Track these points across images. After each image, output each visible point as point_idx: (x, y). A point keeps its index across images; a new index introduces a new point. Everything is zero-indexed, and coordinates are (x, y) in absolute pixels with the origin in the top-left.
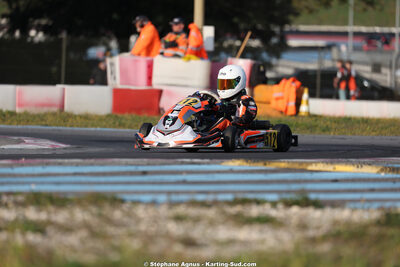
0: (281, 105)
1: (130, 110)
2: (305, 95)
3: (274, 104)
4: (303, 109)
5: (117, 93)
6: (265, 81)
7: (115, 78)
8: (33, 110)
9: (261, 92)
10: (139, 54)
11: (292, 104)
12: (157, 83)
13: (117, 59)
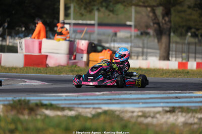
1: (34, 65)
6: (95, 52)
7: (22, 49)
9: (93, 56)
10: (34, 38)
13: (23, 40)
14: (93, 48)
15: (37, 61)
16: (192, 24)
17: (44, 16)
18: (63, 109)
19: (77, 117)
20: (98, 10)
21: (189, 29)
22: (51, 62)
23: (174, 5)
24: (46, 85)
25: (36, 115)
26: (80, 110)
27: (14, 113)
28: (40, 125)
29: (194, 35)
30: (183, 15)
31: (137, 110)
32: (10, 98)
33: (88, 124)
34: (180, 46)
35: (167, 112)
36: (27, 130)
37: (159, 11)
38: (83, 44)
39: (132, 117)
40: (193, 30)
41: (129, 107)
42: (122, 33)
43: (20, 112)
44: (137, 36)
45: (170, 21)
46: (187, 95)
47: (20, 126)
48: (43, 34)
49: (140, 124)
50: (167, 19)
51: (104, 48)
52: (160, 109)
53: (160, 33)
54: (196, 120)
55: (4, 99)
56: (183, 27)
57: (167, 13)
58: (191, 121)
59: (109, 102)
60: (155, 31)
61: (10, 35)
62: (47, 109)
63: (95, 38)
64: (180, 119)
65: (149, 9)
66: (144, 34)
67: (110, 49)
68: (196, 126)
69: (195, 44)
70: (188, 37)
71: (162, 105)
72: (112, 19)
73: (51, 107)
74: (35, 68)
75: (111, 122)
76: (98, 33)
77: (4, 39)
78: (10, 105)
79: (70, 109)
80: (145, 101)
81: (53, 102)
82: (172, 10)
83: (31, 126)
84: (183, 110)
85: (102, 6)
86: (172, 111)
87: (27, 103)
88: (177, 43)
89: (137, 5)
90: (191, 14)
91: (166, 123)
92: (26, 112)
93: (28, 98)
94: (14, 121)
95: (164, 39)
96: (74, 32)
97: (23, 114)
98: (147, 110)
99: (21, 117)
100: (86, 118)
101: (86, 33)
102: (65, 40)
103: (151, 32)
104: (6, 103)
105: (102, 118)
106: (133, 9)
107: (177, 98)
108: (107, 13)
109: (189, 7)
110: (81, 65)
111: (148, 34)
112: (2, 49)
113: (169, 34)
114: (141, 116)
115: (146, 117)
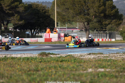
0: (69, 40)
1: (47, 41)
2: (72, 38)
3: (68, 40)
4: (72, 40)
5: (45, 39)
6: (66, 37)
8: (33, 42)
9: (66, 38)
11: (70, 40)
13: (44, 34)
14: (66, 36)
15: (48, 40)
16: (96, 27)
17: (51, 26)
18: (56, 55)
19: (60, 57)
20: (67, 23)
21: (95, 29)
22: (53, 40)
24: (51, 47)
25: (48, 57)
26: (62, 55)
27: (41, 56)
28: (49, 60)
29: (97, 31)
30: (93, 24)
31: (79, 54)
32: (40, 52)
33: (64, 59)
35: (88, 54)
36: (45, 61)
37: (86, 23)
38: (62, 35)
39: (77, 56)
41: (77, 53)
42: (75, 31)
43: (43, 56)
44: (79, 31)
45: (89, 27)
46: (94, 49)
47: (43, 60)
48: (50, 32)
49: (80, 58)
51: (69, 35)
52: (86, 54)
53: (86, 30)
54: (97, 57)
55: (38, 52)
56: (93, 28)
57: (88, 24)
59: (71, 52)
60: (85, 30)
61: (40, 32)
62: (51, 55)
63: (66, 32)
64: (92, 57)
65: (83, 23)
66: (81, 31)
67: (71, 36)
68: (97, 59)
69: (97, 33)
70: (95, 31)
71: (87, 52)
72: (72, 26)
73: (53, 54)
74: (48, 42)
75: (71, 58)
76: (67, 31)
77: (38, 34)
78: (40, 54)
79: (58, 55)
80: (81, 51)
81: (53, 53)
82: (90, 23)
83: (46, 60)
84: (93, 54)
85: (68, 23)
86: (90, 54)
88: (92, 33)
89: (79, 22)
90: (95, 24)
91: (88, 58)
92: (45, 56)
93: (45, 52)
94: (41, 59)
95: (88, 32)
96: (60, 31)
97: (44, 57)
98: (82, 54)
99: (43, 57)
100: (63, 57)
101: (64, 31)
102: (57, 33)
103: (84, 30)
105: (68, 57)
106: (78, 23)
107: (91, 50)
108: (70, 24)
109: (95, 22)
110: (62, 41)
111: (83, 30)
112: (38, 37)
113: (89, 31)
114: (80, 56)
115: (82, 56)
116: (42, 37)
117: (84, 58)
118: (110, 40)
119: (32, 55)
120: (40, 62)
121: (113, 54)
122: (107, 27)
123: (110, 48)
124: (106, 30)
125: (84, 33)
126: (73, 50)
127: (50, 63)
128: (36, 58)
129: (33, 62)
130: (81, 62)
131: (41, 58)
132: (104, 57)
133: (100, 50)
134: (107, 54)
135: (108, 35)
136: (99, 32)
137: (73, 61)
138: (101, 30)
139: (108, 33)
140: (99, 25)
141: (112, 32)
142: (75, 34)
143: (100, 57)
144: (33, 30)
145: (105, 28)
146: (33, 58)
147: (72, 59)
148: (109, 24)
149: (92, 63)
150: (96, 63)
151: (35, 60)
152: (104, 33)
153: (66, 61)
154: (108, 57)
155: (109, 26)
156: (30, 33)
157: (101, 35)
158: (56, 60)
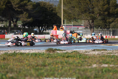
2: (78, 35)
4: (78, 37)
6: (72, 33)
11: (76, 36)
12: (57, 34)
13: (51, 31)
16: (100, 25)
17: (57, 23)
18: (63, 51)
19: (66, 53)
22: (59, 37)
23: (95, 19)
25: (55, 52)
26: (68, 51)
27: (48, 52)
28: (56, 55)
29: (101, 28)
30: (97, 22)
31: (84, 50)
32: (47, 48)
33: (70, 55)
34: (97, 31)
35: (93, 51)
36: (52, 57)
37: (91, 21)
38: (68, 31)
39: (83, 52)
40: (101, 27)
41: (82, 50)
42: (80, 28)
43: (50, 52)
44: (84, 29)
45: (94, 24)
47: (50, 56)
49: (85, 54)
50: (93, 24)
51: (75, 32)
52: (91, 50)
53: (91, 28)
54: (101, 53)
55: (46, 48)
56: (97, 26)
57: (93, 22)
58: (100, 53)
59: (76, 48)
60: (90, 27)
61: (47, 29)
62: (58, 51)
63: (72, 30)
64: (96, 53)
65: (88, 21)
66: (86, 28)
67: (76, 33)
68: (101, 55)
69: (101, 30)
70: (99, 29)
71: (91, 49)
73: (59, 50)
75: (76, 54)
76: (73, 28)
77: (46, 30)
78: (47, 50)
79: (65, 51)
80: (86, 48)
81: (60, 49)
83: (53, 56)
84: (97, 50)
85: (74, 20)
86: (94, 50)
87: (52, 49)
88: (96, 30)
90: (100, 22)
91: (92, 54)
92: (52, 52)
93: (52, 48)
95: (92, 29)
96: (66, 28)
98: (87, 50)
99: (50, 53)
100: (69, 53)
101: (70, 28)
102: (63, 30)
104: (46, 49)
105: (74, 53)
106: (83, 21)
107: (96, 46)
108: (75, 22)
109: (99, 20)
111: (88, 28)
112: (45, 34)
113: (94, 28)
114: (85, 52)
115: (87, 52)
116: (49, 34)
117: (88, 55)
118: (113, 37)
119: (40, 51)
120: (48, 58)
121: (116, 50)
122: (111, 25)
123: (114, 45)
124: (110, 28)
125: (89, 30)
126: (78, 47)
127: (57, 59)
128: (43, 54)
129: (41, 57)
130: (86, 58)
131: (48, 54)
132: (108, 53)
133: (104, 47)
134: (110, 50)
135: (111, 32)
136: (103, 30)
137: (78, 57)
138: (105, 28)
139: (111, 30)
140: (103, 23)
141: (115, 29)
142: (80, 31)
143: (104, 53)
144: (41, 27)
145: (109, 26)
146: (41, 54)
147: (78, 55)
148: (113, 22)
149: (96, 59)
150: (100, 59)
151: (43, 56)
152: (107, 30)
153: (72, 57)
154: (111, 53)
155: (113, 24)
156: (38, 30)
157: (104, 32)
158: (63, 55)
